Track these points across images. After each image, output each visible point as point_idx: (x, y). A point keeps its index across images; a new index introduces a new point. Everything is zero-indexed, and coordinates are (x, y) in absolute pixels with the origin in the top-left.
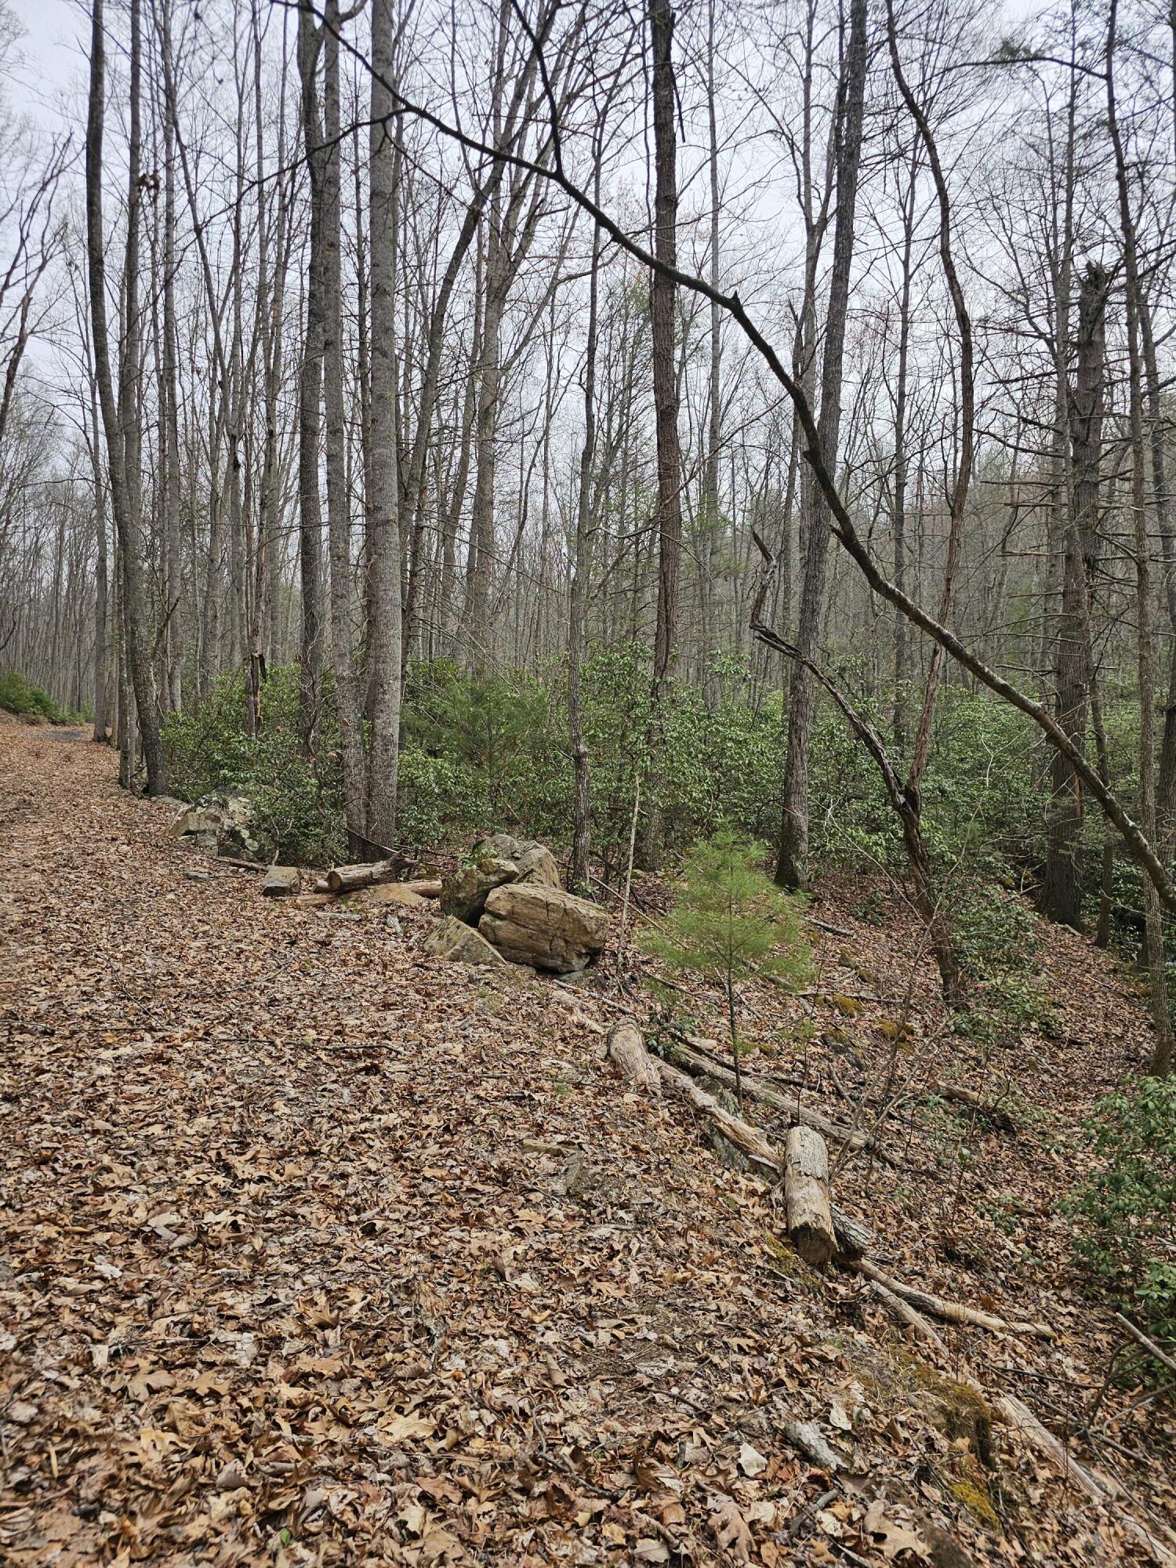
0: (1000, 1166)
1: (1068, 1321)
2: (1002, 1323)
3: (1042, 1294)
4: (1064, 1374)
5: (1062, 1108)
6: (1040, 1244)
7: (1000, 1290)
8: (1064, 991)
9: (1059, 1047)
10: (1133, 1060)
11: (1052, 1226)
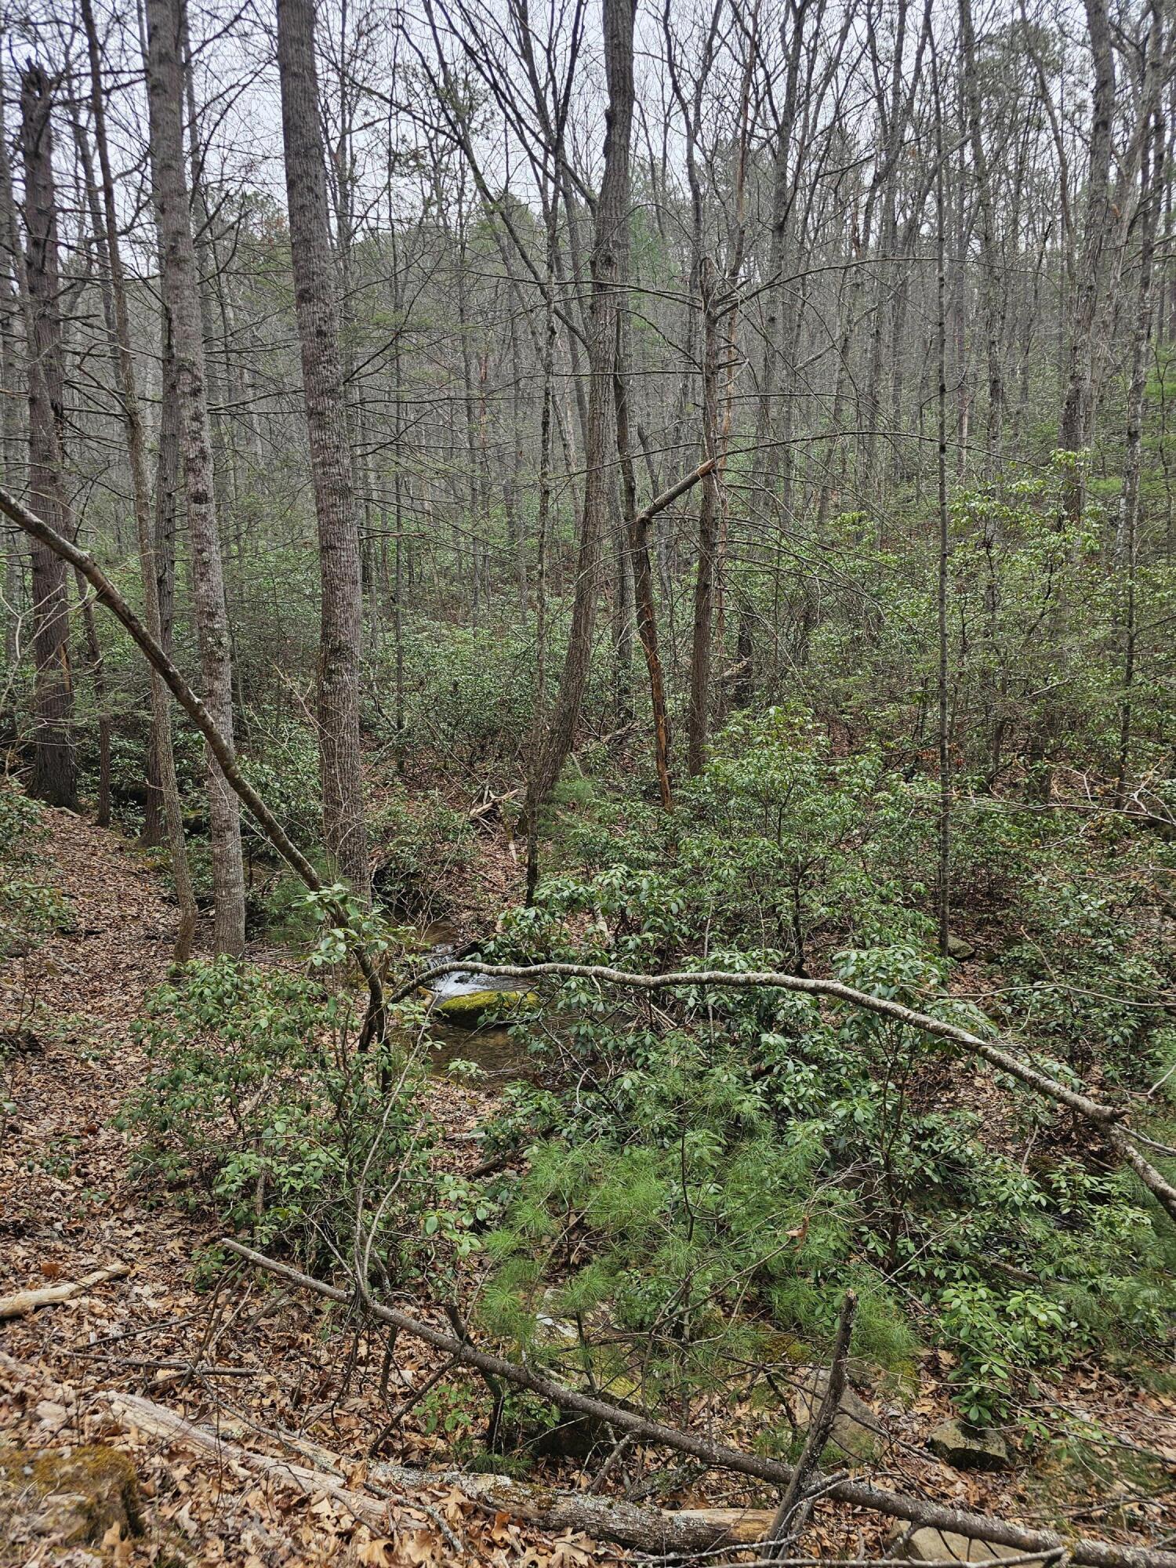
0: (32, 1095)
1: (135, 1245)
2: (72, 1286)
3: (104, 1225)
4: (147, 1309)
5: (89, 1008)
6: (91, 1168)
7: (60, 1245)
8: (73, 879)
9: (76, 941)
10: (154, 938)
11: (101, 1142)
